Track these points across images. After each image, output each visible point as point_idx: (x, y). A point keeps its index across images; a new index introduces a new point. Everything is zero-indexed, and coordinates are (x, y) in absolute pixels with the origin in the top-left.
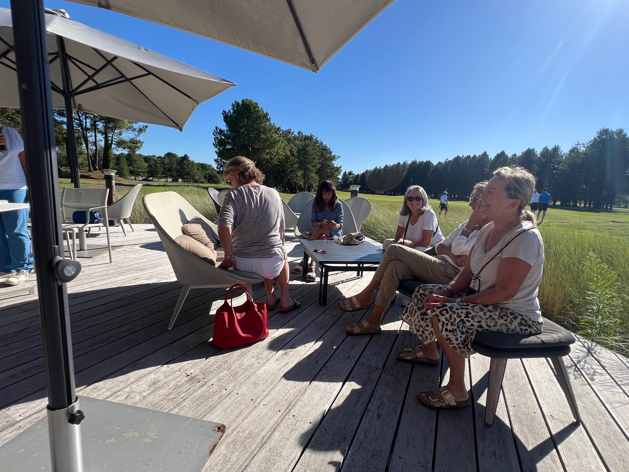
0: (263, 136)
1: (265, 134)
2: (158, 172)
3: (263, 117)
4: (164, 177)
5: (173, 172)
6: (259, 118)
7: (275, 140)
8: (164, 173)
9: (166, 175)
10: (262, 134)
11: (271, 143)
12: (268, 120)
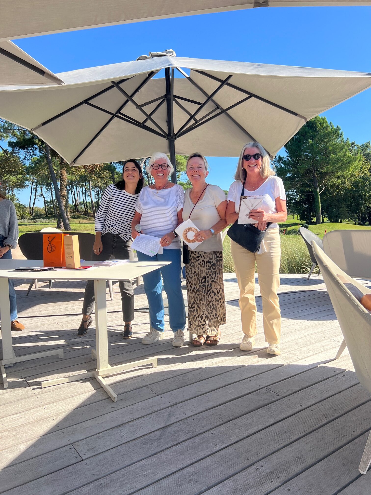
0: (332, 156)
1: (335, 153)
3: (334, 132)
6: (328, 135)
7: (350, 159)
10: (331, 154)
11: (344, 164)
12: (339, 135)
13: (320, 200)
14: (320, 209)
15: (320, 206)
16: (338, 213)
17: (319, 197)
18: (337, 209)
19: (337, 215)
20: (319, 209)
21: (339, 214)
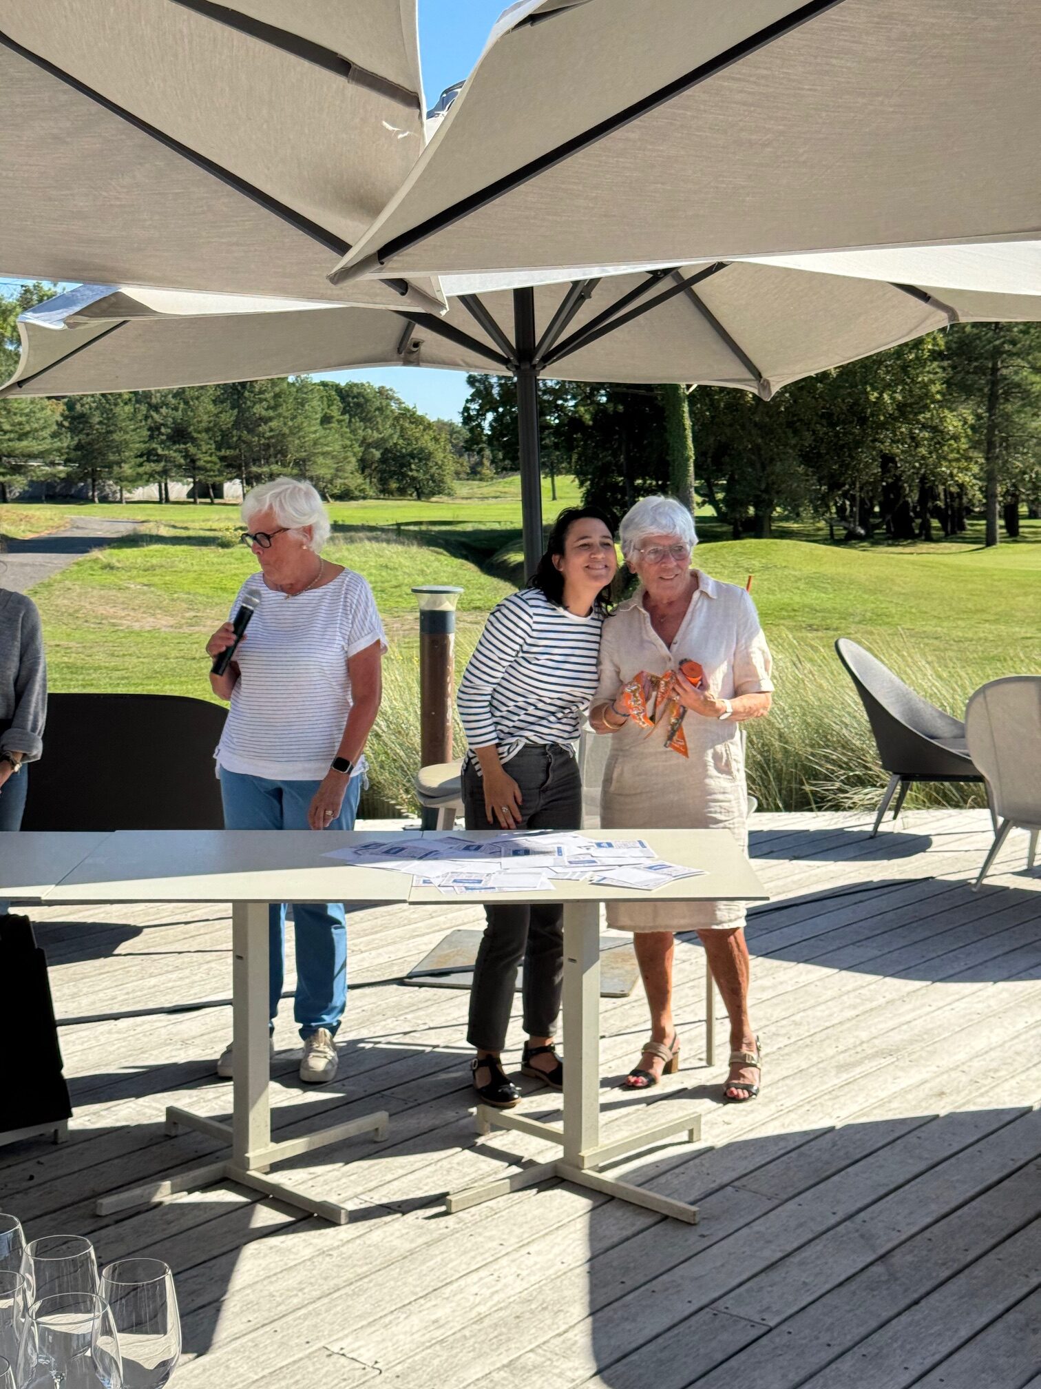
2: (119, 452)
4: (150, 477)
5: (198, 446)
8: (149, 455)
9: (159, 467)
13: (688, 423)
14: (692, 469)
15: (691, 452)
16: (763, 486)
17: (686, 408)
18: (758, 466)
19: (757, 496)
20: (687, 466)
21: (766, 491)
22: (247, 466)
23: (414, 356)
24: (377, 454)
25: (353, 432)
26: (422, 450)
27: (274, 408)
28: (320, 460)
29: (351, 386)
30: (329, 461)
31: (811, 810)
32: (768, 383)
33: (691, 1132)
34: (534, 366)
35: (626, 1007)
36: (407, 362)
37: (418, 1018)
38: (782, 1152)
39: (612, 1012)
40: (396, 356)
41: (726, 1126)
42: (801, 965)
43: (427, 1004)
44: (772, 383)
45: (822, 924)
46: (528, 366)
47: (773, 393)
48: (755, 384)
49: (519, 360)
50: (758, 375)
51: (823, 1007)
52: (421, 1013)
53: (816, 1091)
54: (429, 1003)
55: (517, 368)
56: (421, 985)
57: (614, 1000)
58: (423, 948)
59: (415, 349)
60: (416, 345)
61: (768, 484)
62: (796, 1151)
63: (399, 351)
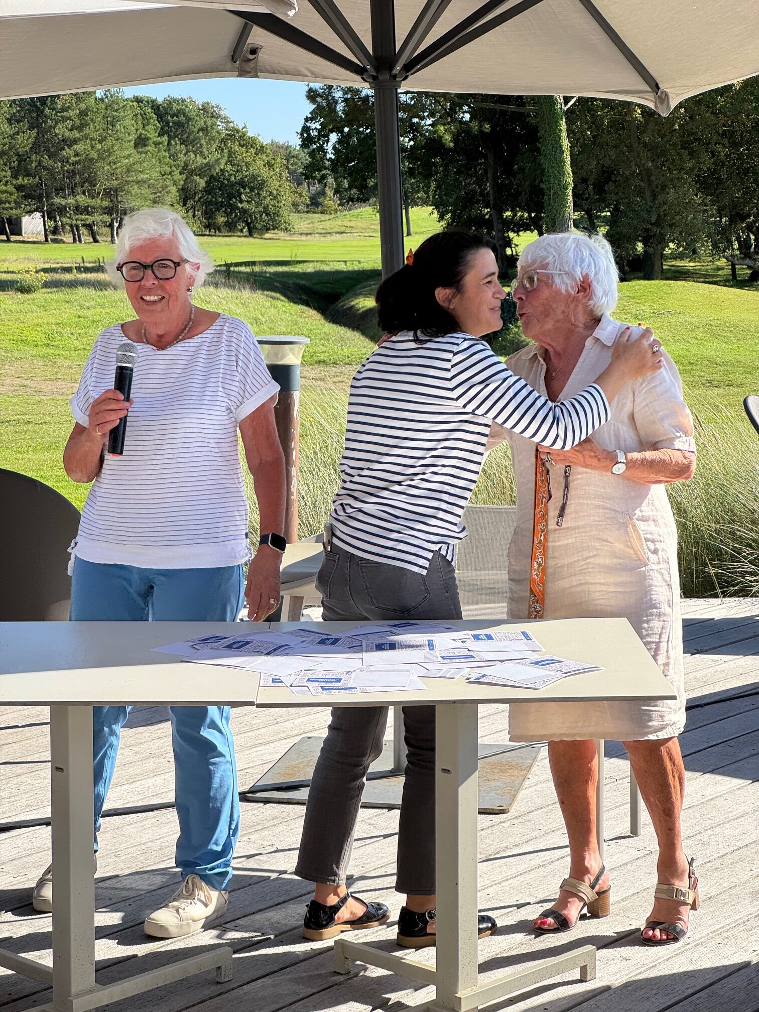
14: (570, 198)
17: (563, 126)
20: (565, 195)
22: (48, 197)
23: (252, 64)
24: (202, 183)
25: (173, 156)
26: (254, 177)
27: (80, 128)
28: (135, 189)
29: (171, 102)
30: (145, 191)
31: (716, 596)
32: (667, 95)
33: (584, 970)
34: (395, 77)
35: (506, 825)
36: (243, 73)
37: (264, 839)
38: (690, 991)
39: (489, 831)
40: (229, 65)
41: (624, 962)
42: (708, 775)
43: (272, 823)
44: (670, 96)
45: (732, 727)
46: (387, 77)
47: (673, 108)
48: (651, 96)
49: (377, 69)
50: (656, 87)
51: (734, 824)
52: (266, 833)
53: (728, 922)
54: (276, 821)
55: (375, 78)
56: (266, 801)
57: (491, 816)
58: (267, 758)
59: (252, 57)
60: (254, 51)
61: (659, 216)
62: (707, 991)
63: (233, 59)
